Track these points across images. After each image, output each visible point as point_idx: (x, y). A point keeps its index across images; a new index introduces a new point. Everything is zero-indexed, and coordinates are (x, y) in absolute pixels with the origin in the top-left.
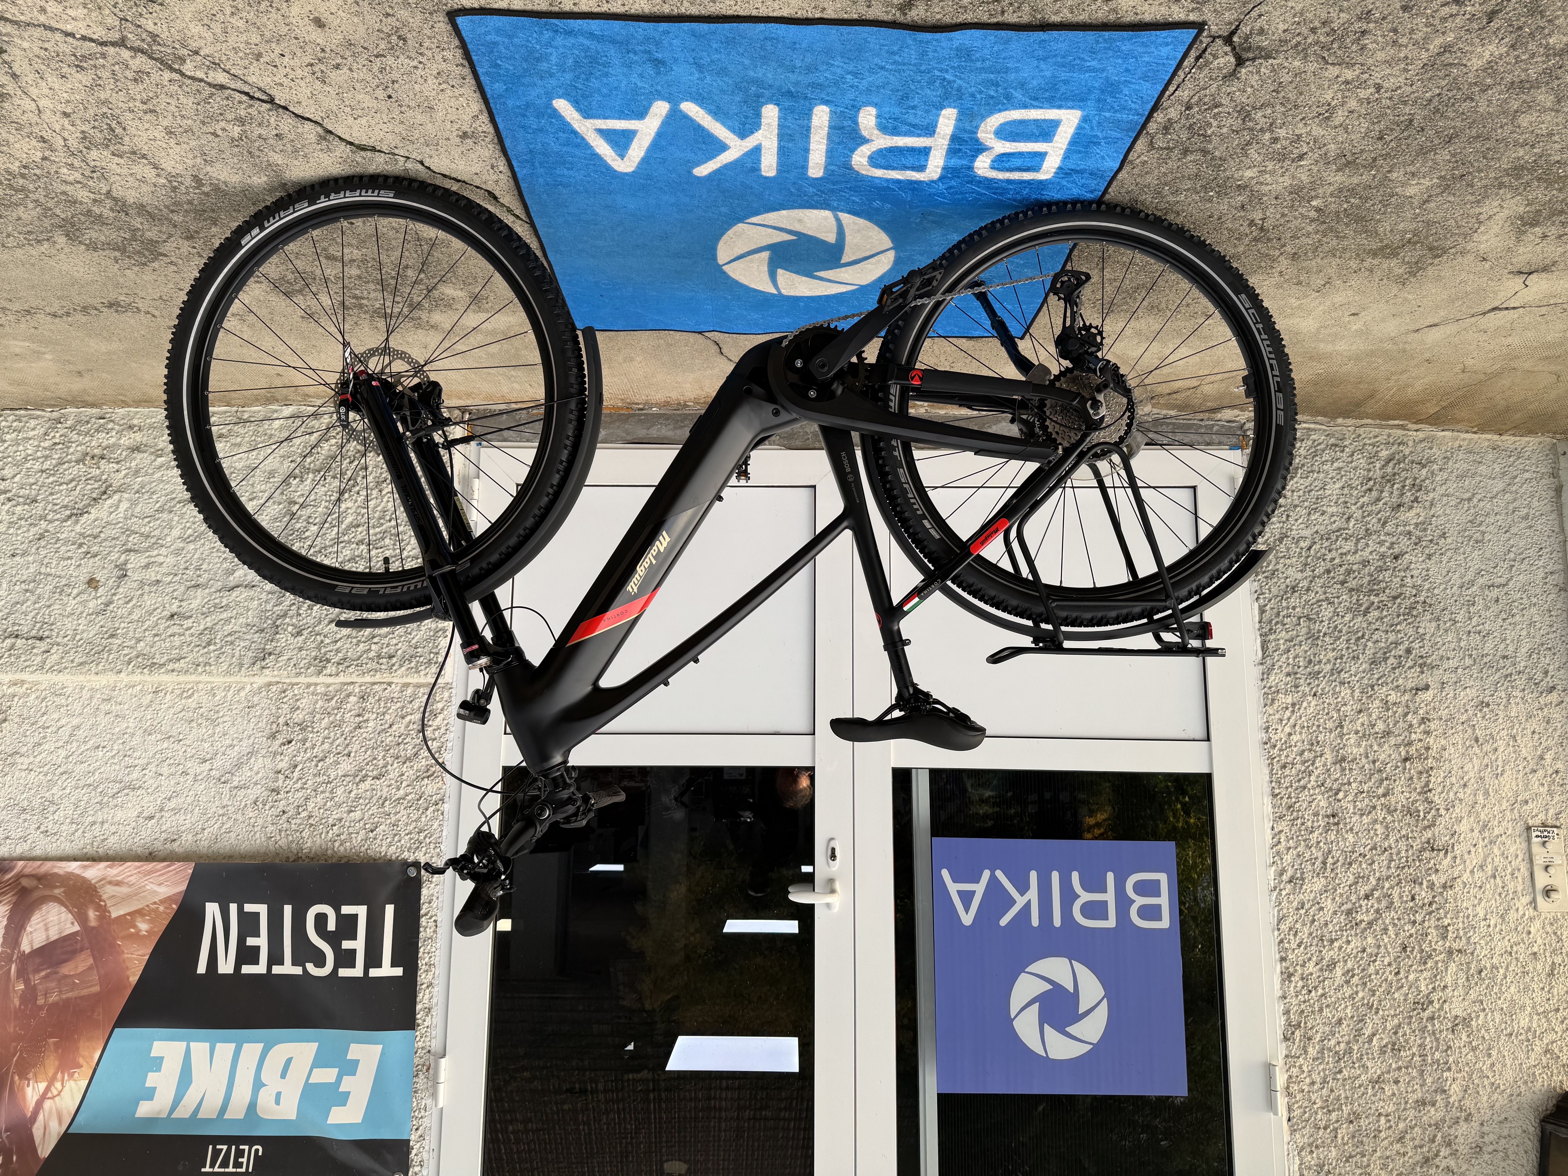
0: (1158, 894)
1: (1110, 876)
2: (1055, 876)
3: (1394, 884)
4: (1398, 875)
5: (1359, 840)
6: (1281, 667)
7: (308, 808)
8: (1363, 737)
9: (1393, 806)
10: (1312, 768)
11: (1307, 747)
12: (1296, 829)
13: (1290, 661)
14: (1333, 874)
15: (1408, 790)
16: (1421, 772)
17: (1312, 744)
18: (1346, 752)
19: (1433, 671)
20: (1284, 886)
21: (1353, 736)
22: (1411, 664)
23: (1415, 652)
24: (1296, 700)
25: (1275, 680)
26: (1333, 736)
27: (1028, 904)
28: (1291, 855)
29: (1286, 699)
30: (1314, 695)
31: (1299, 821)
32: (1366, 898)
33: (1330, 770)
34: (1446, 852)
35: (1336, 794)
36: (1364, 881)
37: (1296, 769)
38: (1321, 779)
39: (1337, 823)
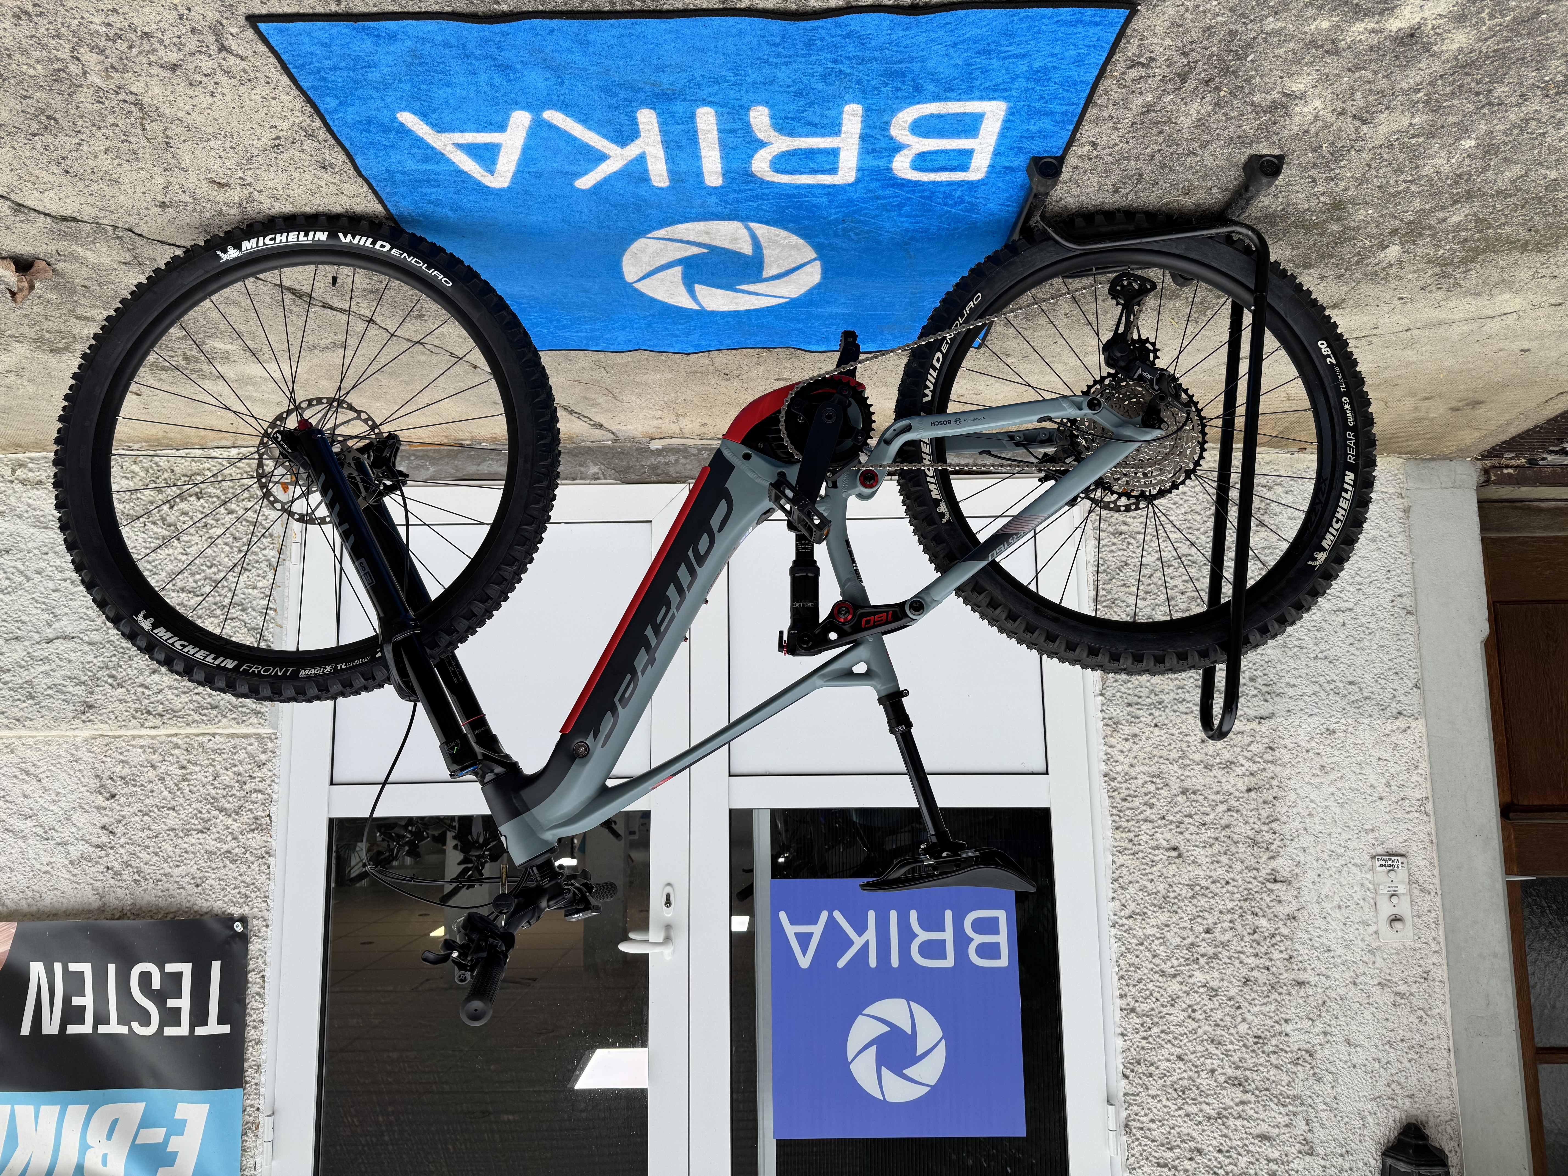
0: (996, 932)
1: (948, 915)
2: (893, 915)
3: (1236, 916)
4: (1241, 908)
5: (1202, 873)
6: (1121, 697)
7: (133, 864)
8: (1206, 767)
9: (1235, 837)
10: (1153, 800)
11: (1148, 779)
12: (1138, 863)
13: (1130, 692)
14: (1175, 908)
15: (1251, 821)
16: (1265, 802)
17: (1153, 776)
18: (1188, 784)
19: (1277, 699)
20: (1124, 921)
21: (1195, 767)
22: (1255, 692)
23: (1259, 680)
24: (1137, 731)
25: (1115, 711)
26: (1176, 767)
27: (866, 946)
28: (1132, 890)
29: (1127, 730)
30: (1156, 726)
31: (1141, 855)
32: (1208, 931)
33: (1172, 802)
34: (1290, 883)
35: (1178, 827)
36: (1206, 915)
37: (1137, 802)
38: (1163, 812)
39: (1180, 856)
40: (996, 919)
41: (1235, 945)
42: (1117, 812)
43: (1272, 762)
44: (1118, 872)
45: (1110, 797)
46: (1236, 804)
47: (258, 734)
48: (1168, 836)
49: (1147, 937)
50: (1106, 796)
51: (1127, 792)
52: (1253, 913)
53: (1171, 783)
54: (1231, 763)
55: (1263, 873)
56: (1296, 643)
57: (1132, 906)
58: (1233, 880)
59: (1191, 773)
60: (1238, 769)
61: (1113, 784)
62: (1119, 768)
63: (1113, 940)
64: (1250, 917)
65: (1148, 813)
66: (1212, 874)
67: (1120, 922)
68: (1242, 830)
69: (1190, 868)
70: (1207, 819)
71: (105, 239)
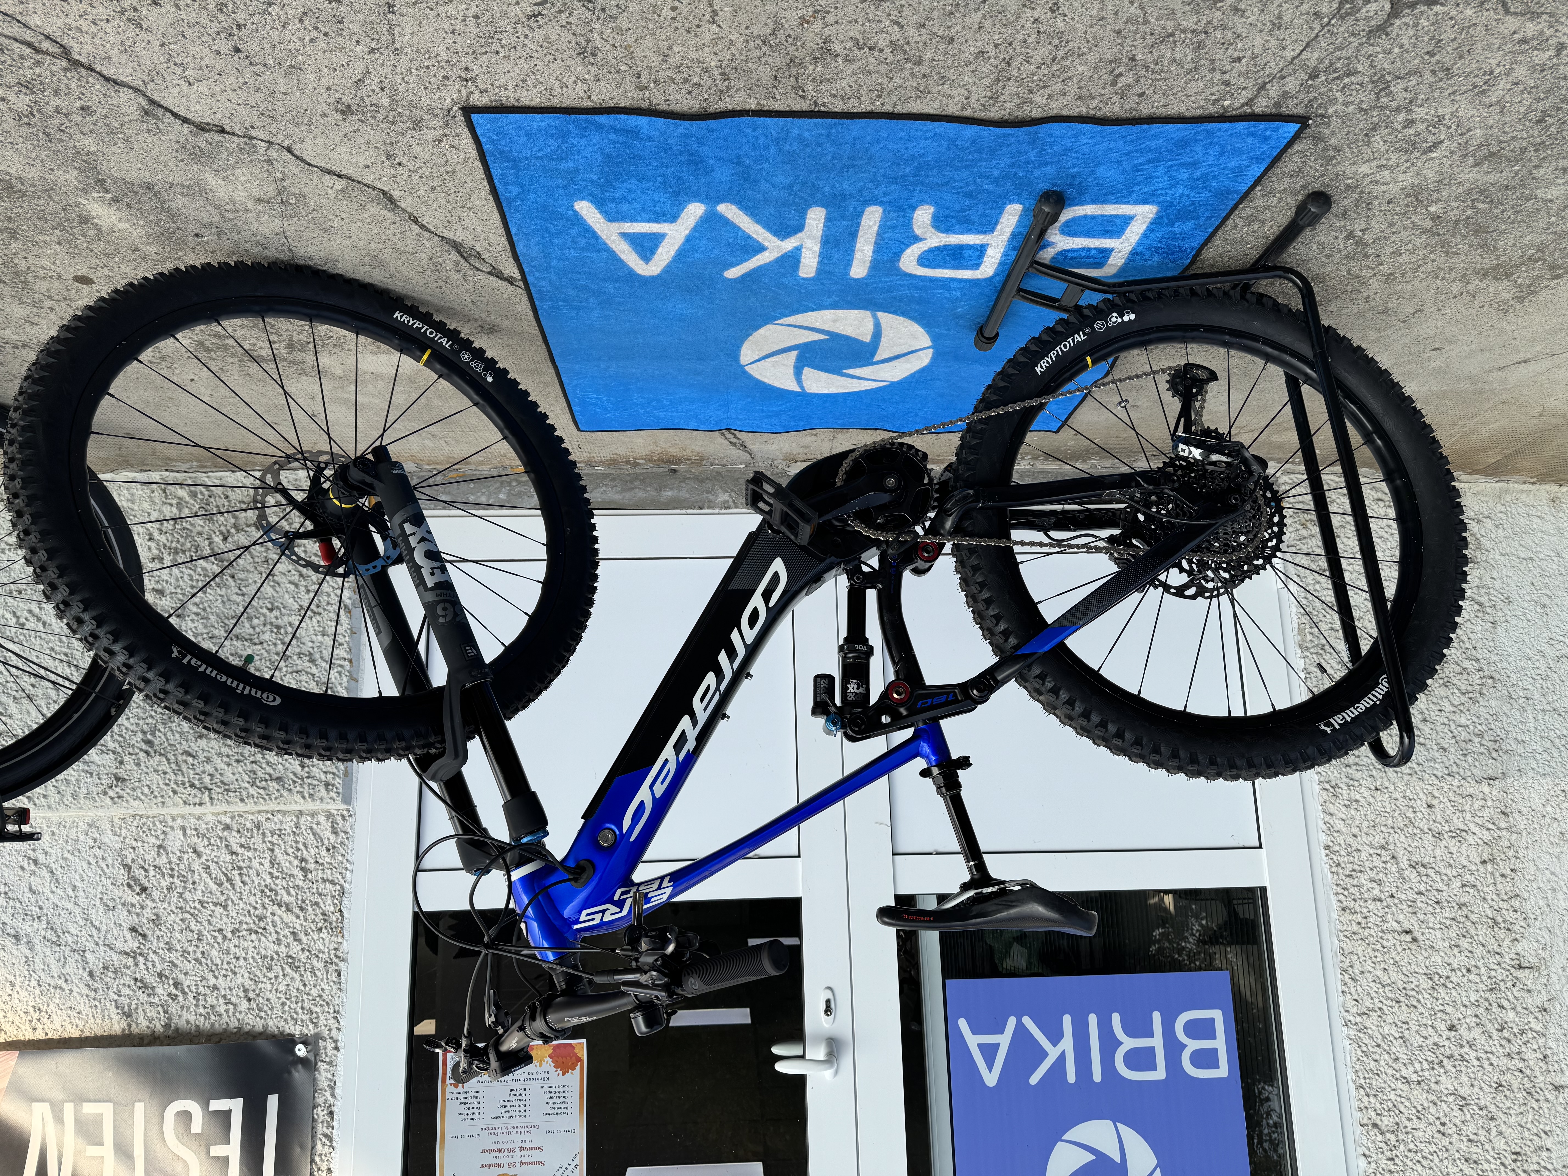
0: (1213, 1036)
1: (1157, 1017)
2: (1093, 1020)
3: (1482, 1010)
5: (1438, 959)
7: (169, 974)
9: (1473, 917)
10: (1381, 876)
11: (1373, 851)
12: (1368, 949)
14: (1414, 1001)
15: (1489, 898)
16: (1503, 875)
17: (1378, 848)
18: (1416, 856)
19: (1505, 757)
20: (1359, 1019)
21: (1423, 836)
22: (1482, 750)
23: (1485, 736)
24: (1357, 795)
25: (1333, 773)
26: (1402, 837)
27: (1062, 1056)
28: (1364, 981)
29: (1347, 794)
30: (1377, 789)
31: (1371, 940)
32: (1452, 1028)
33: (1401, 878)
34: (1539, 969)
35: (1410, 906)
36: (1448, 1009)
37: (1362, 878)
38: (1392, 889)
39: (1415, 940)
40: (1212, 1021)
41: (1483, 1045)
42: (1342, 890)
43: (1506, 829)
44: (1347, 961)
45: (1333, 873)
46: (1471, 878)
47: (328, 811)
48: (1399, 917)
49: (1384, 1037)
50: (1328, 872)
51: (1351, 867)
52: (1499, 1006)
53: (1398, 855)
54: (1462, 831)
55: (1507, 957)
56: (1521, 694)
57: (1366, 1001)
58: (1475, 967)
59: (1420, 844)
60: (1469, 838)
61: (1335, 858)
62: (1341, 840)
63: (1347, 1042)
64: (1496, 1011)
65: (1375, 891)
66: (1450, 961)
67: (1354, 1020)
68: (1480, 908)
69: (1426, 955)
70: (1440, 897)
71: (251, 161)
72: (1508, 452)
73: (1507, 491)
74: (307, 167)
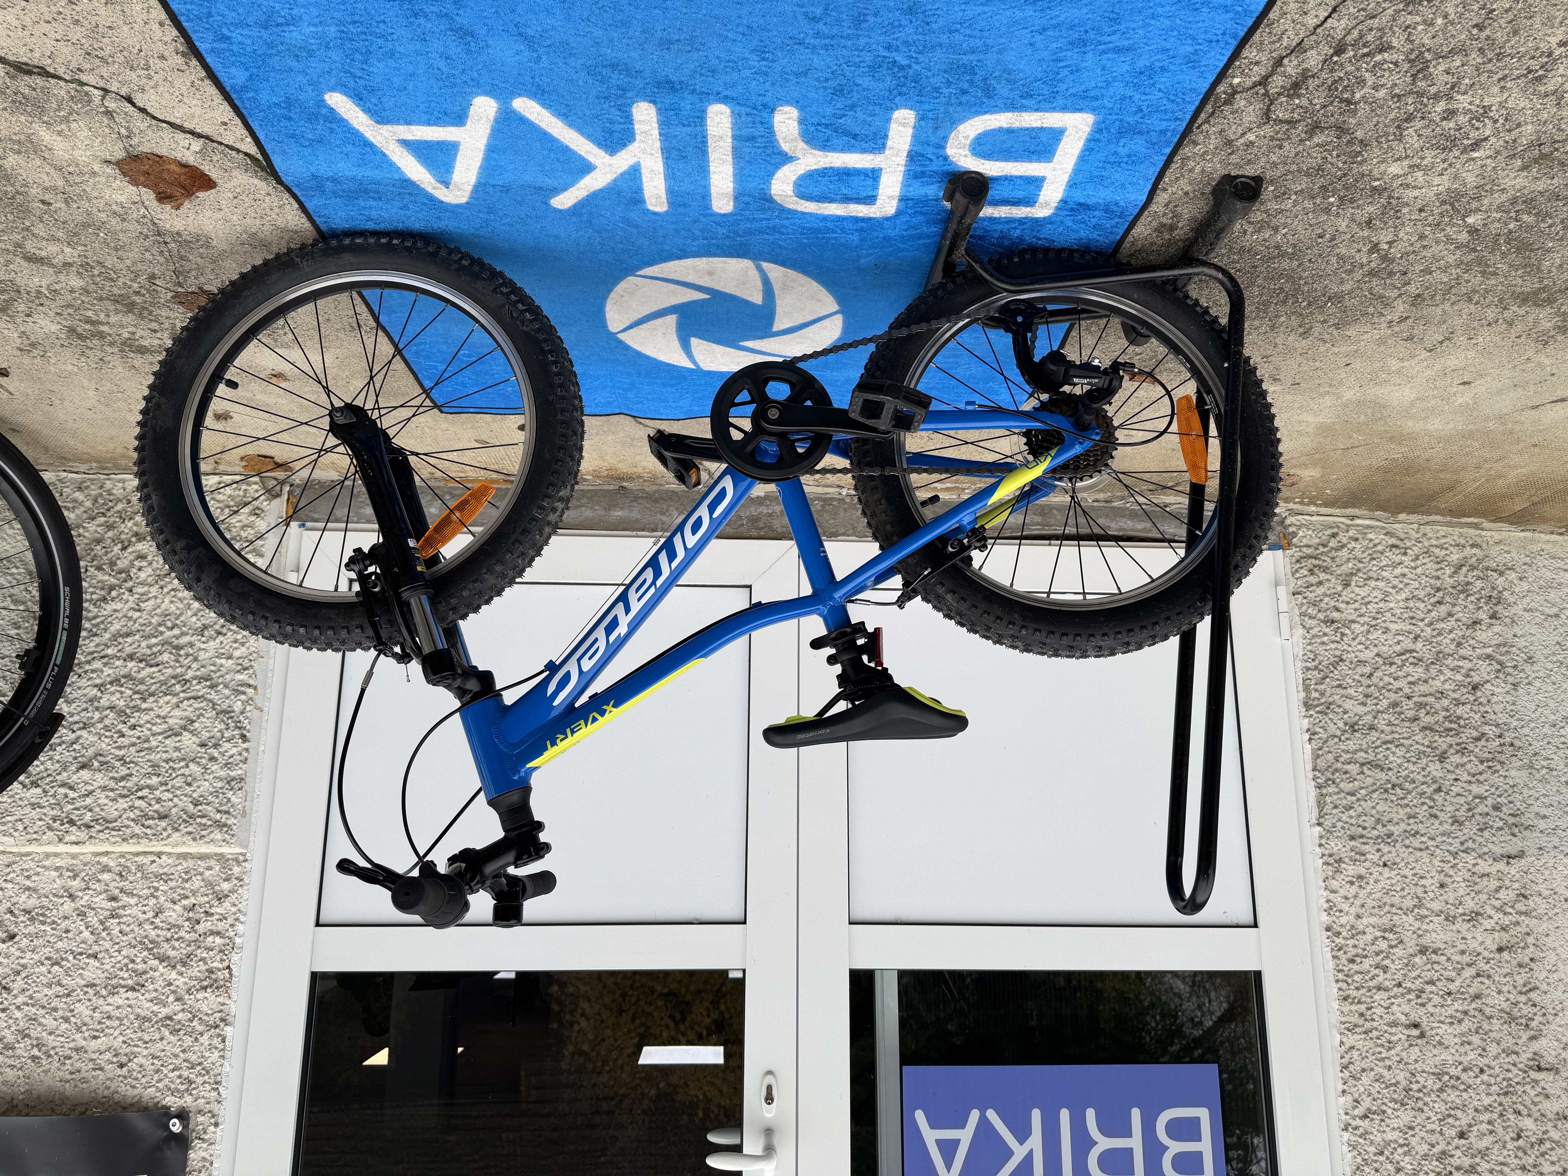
0: (1198, 1138)
1: (1136, 1115)
2: (1065, 1115)
3: (1495, 1116)
4: (1501, 1104)
5: (1449, 1058)
6: (1343, 828)
7: (33, 1034)
8: (1447, 919)
9: (1488, 1011)
10: (1387, 962)
11: (1378, 934)
12: (1370, 1044)
13: (1353, 821)
14: (1420, 1104)
15: (1505, 989)
16: (1520, 965)
17: (1385, 931)
18: (1426, 941)
19: (1527, 833)
20: (1358, 1122)
21: (1435, 919)
22: (1501, 824)
23: (1504, 809)
24: (1363, 871)
25: (1337, 846)
26: (1411, 919)
27: (1029, 1155)
28: (1366, 1079)
29: (1351, 870)
30: (1385, 865)
31: (1375, 1034)
32: (1462, 1135)
33: (1409, 965)
34: (1557, 1072)
35: (1418, 997)
36: (1459, 1113)
37: (1367, 964)
38: (1399, 977)
39: (1422, 1035)
40: (1197, 1120)
41: (1496, 1155)
42: (1344, 977)
43: (1526, 914)
44: (1347, 1057)
45: (1334, 957)
46: (1486, 967)
47: (221, 855)
48: (1406, 1008)
49: (1388, 1143)
50: (1329, 956)
51: (1354, 951)
52: (1515, 1112)
53: (1406, 940)
54: (1478, 914)
55: (1524, 1057)
56: (1545, 763)
57: (1367, 1103)
58: (1489, 1067)
59: (1431, 927)
60: (1485, 923)
61: (1337, 940)
62: (1343, 920)
63: (1346, 1148)
64: (1512, 1117)
65: (1380, 979)
66: (1461, 1059)
67: (1354, 1123)
68: (1496, 1001)
69: (1436, 1052)
70: (1452, 987)
71: (87, 113)
72: (1535, 499)
73: (1533, 541)
74: (154, 122)
